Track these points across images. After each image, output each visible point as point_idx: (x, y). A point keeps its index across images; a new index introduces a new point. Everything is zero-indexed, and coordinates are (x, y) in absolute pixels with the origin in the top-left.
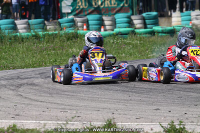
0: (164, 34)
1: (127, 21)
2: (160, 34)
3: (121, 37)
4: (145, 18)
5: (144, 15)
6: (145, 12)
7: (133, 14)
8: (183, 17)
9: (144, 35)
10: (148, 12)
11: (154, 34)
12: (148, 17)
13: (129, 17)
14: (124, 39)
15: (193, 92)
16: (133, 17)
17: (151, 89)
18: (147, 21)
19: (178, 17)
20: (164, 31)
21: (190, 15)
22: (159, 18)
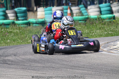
0: (37, 25)
1: (4, 14)
2: (35, 25)
3: (4, 27)
4: (17, 12)
5: (16, 9)
6: (16, 8)
7: (7, 9)
8: (46, 12)
9: (22, 26)
10: (18, 7)
11: (30, 25)
12: (19, 11)
13: (4, 12)
14: (6, 29)
15: (77, 69)
16: (7, 12)
17: (44, 67)
18: (18, 14)
19: (42, 11)
20: (37, 23)
21: (51, 10)
22: (28, 12)
